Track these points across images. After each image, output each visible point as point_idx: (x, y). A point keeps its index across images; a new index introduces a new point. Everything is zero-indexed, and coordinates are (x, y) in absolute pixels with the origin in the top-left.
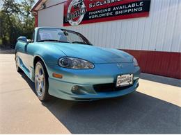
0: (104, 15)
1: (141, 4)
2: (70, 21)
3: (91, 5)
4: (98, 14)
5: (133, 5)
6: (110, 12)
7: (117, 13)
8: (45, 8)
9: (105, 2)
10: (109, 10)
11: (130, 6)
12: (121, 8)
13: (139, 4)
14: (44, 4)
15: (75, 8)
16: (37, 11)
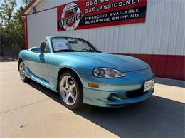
0: (101, 20)
1: (137, 10)
2: (64, 27)
3: (86, 11)
4: (95, 19)
5: (130, 11)
6: (107, 18)
7: (114, 18)
8: (35, 12)
9: (101, 8)
10: (106, 15)
11: (126, 12)
12: (118, 13)
13: (135, 10)
14: (34, 8)
15: (69, 14)
16: (26, 16)
